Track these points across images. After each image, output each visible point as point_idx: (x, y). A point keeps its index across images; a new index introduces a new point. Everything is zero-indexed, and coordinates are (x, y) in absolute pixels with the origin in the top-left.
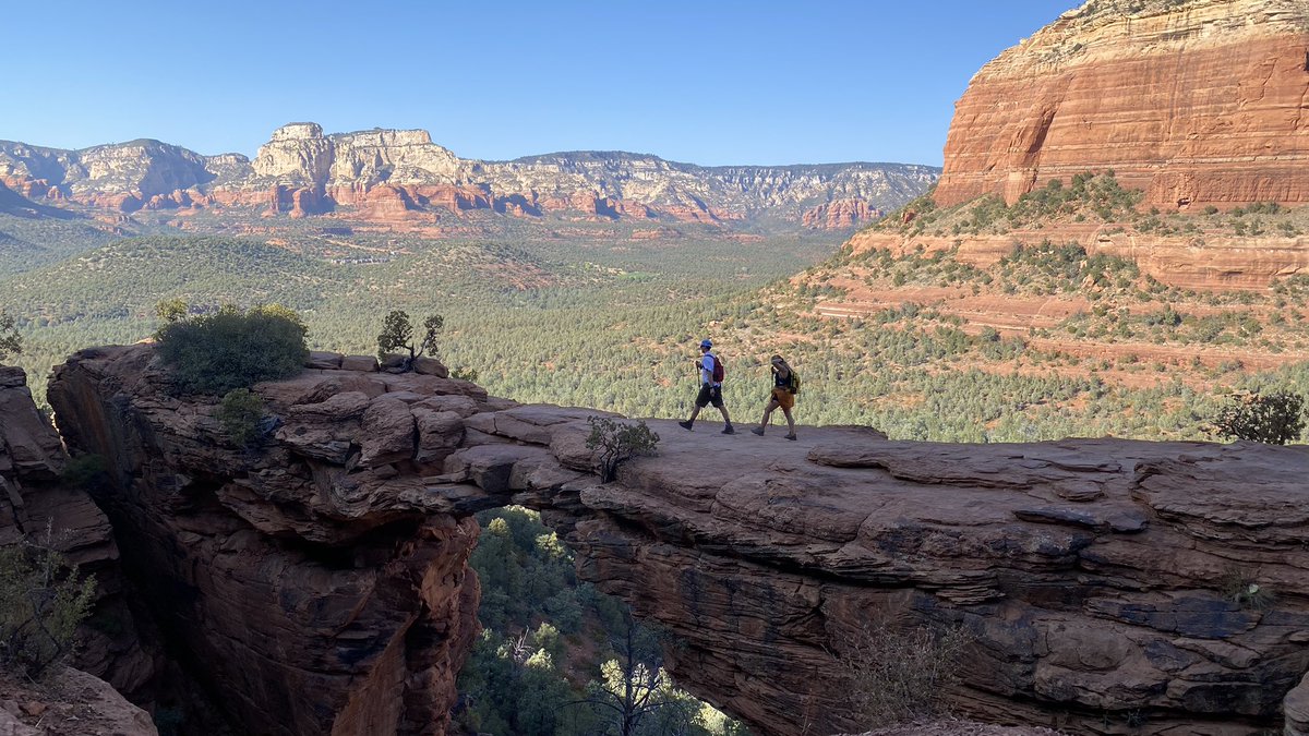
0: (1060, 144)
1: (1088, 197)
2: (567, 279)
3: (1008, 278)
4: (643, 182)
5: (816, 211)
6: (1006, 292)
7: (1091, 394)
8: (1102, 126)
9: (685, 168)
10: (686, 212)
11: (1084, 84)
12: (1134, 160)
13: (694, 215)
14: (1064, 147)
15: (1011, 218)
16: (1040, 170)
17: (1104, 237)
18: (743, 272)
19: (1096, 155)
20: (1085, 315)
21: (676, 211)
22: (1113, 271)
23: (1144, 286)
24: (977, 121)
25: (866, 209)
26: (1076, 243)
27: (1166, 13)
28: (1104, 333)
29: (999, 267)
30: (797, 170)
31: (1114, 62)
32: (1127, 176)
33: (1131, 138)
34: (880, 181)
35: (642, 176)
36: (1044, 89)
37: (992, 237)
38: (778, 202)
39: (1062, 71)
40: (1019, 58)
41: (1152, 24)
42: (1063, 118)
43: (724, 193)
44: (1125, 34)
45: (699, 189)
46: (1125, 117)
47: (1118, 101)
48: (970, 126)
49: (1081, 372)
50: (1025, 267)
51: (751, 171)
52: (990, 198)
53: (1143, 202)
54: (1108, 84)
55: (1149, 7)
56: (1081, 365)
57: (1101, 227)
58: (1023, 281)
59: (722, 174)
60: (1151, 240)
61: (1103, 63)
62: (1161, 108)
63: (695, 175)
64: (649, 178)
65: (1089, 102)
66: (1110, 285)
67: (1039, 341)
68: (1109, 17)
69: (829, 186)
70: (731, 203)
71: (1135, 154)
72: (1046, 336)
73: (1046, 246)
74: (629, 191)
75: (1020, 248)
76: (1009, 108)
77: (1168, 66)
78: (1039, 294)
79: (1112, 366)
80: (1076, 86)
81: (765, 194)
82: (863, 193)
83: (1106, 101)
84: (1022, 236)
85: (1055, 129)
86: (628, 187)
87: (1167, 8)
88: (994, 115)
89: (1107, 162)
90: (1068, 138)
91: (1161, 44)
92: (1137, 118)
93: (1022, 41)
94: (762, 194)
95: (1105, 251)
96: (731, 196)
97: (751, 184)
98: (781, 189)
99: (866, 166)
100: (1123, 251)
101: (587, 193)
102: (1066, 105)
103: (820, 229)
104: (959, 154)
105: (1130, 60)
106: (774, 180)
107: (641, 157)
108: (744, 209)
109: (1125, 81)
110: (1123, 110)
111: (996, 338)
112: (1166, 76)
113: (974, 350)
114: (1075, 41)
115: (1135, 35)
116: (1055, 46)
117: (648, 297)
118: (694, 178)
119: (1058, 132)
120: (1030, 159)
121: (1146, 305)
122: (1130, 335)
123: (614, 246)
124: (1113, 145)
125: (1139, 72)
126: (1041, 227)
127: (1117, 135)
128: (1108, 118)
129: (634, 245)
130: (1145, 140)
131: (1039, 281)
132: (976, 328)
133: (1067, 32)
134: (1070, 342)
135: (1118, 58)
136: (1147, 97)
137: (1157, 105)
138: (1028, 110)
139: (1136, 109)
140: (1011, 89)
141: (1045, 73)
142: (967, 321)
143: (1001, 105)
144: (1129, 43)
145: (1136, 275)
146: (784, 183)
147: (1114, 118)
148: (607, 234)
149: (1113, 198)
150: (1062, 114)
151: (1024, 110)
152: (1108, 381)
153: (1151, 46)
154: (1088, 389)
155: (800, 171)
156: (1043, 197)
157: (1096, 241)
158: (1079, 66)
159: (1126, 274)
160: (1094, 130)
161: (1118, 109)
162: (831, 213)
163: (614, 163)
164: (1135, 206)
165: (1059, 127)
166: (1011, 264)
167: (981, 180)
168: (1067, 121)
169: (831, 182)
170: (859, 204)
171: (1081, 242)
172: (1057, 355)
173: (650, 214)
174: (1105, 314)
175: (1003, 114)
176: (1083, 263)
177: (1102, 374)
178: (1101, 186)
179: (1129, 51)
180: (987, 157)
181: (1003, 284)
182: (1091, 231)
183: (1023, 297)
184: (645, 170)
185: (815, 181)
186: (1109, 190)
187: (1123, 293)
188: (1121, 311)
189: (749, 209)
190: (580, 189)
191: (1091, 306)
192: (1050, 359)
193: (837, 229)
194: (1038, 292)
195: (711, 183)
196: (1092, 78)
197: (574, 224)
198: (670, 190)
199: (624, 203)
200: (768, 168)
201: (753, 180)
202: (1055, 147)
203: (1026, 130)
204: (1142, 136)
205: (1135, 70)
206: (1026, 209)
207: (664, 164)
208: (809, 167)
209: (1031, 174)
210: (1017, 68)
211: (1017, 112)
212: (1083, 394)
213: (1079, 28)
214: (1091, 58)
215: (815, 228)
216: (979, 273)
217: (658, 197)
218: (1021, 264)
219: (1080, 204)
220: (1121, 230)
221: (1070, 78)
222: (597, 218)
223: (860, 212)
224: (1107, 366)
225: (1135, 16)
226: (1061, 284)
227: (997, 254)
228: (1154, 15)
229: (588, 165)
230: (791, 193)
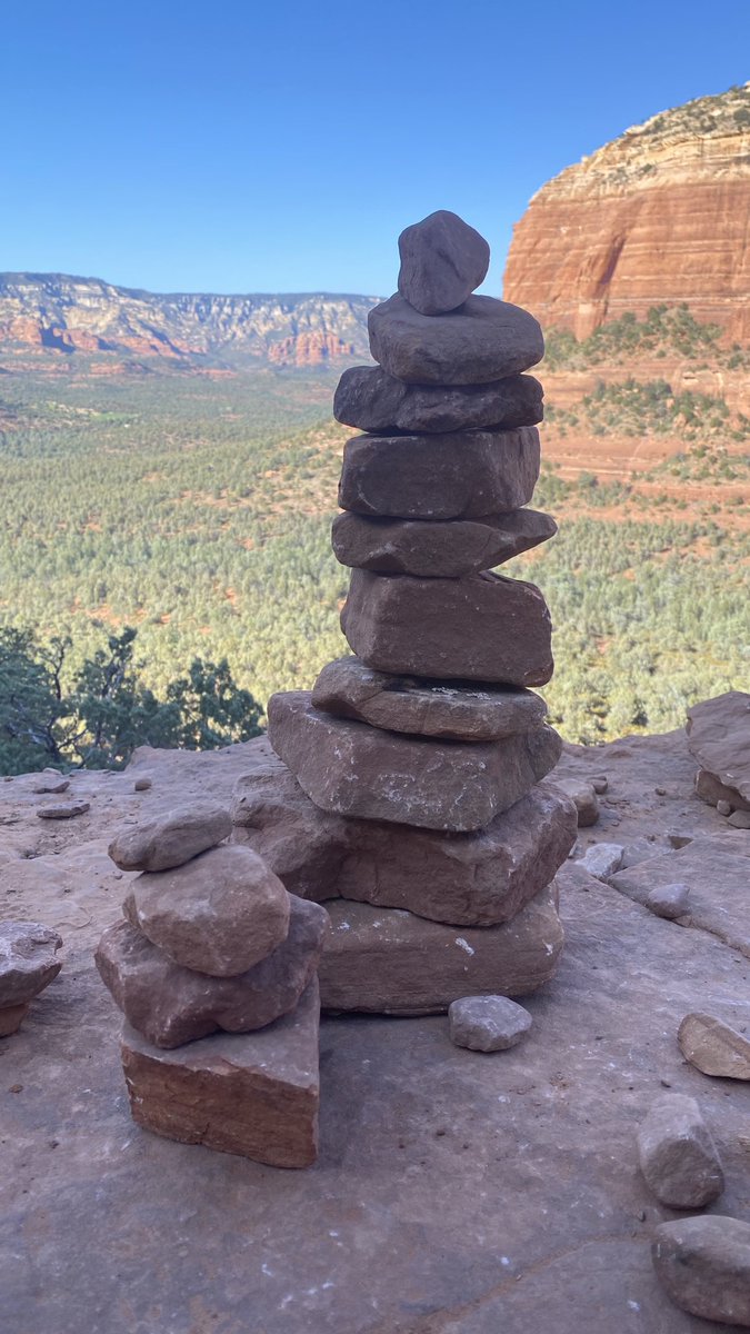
0: (633, 274)
1: (666, 332)
2: (36, 422)
3: (596, 419)
4: (89, 310)
5: (284, 345)
6: (596, 433)
7: (711, 539)
8: (675, 256)
9: (135, 294)
10: (141, 345)
11: (656, 209)
12: (706, 294)
13: (154, 347)
14: (638, 277)
15: (588, 353)
16: (611, 301)
17: (688, 374)
18: (228, 413)
19: (669, 287)
20: (686, 457)
21: (132, 343)
22: (702, 410)
23: (736, 425)
24: (539, 246)
25: (336, 345)
26: (662, 380)
27: (739, 135)
28: (708, 475)
29: (582, 407)
30: (257, 300)
31: (687, 185)
32: (702, 310)
33: (704, 269)
34: (345, 314)
35: (87, 303)
36: (614, 213)
37: (570, 375)
38: (240, 334)
39: (630, 194)
40: (582, 177)
41: (723, 145)
42: (634, 246)
43: (181, 324)
44: (698, 156)
45: (152, 317)
46: (699, 246)
47: (690, 229)
48: (530, 252)
49: (691, 517)
50: (610, 406)
51: (206, 299)
52: (556, 332)
53: (723, 337)
54: (681, 209)
55: (720, 127)
56: (690, 509)
57: (683, 364)
58: (611, 422)
59: (177, 303)
60: (739, 377)
61: (675, 186)
62: (734, 238)
63: (147, 302)
64: (95, 305)
65: (661, 229)
66: (702, 425)
67: (642, 485)
68: (682, 135)
69: (293, 318)
70: (190, 334)
71: (708, 286)
72: (650, 480)
73: (630, 384)
74: (74, 320)
75: (602, 387)
76: (571, 233)
77: (741, 193)
78: (632, 435)
79: (720, 509)
80: (647, 211)
81: (224, 324)
82: (328, 326)
83: (678, 228)
84: (603, 373)
85: (626, 258)
86: (72, 315)
87: (740, 129)
88: (556, 241)
89: (679, 294)
90: (640, 268)
91: (734, 169)
92: (710, 249)
93: (584, 159)
94: (221, 325)
95: (691, 389)
96: (189, 327)
97: (208, 312)
98: (241, 320)
99: (328, 297)
100: (709, 389)
101: (30, 322)
102: (638, 231)
103: (291, 365)
104: (520, 282)
105: (704, 184)
106: (233, 310)
107: (84, 281)
108: (205, 342)
109: (698, 207)
110: (696, 239)
111: (594, 483)
112: (740, 203)
113: (574, 497)
114: (643, 162)
115: (708, 157)
116: (619, 166)
117: (143, 442)
118: (146, 305)
119: (631, 262)
120: (601, 290)
121: (741, 445)
122: (734, 477)
123: (71, 382)
124: (686, 277)
125: (712, 198)
126: (621, 363)
127: (691, 266)
128: (681, 247)
129: (97, 383)
130: (719, 271)
131: (628, 420)
132: (570, 473)
133: (631, 151)
134: (675, 485)
135: (690, 182)
136: (721, 226)
137: (729, 234)
138: (593, 236)
139: (709, 238)
140: (572, 212)
141: (612, 196)
142: (558, 466)
143: (564, 230)
144: (702, 166)
145: (726, 414)
146: (244, 313)
147: (687, 247)
148: (61, 368)
149: (692, 334)
150: (634, 241)
151: (589, 235)
152: (723, 526)
153: (723, 171)
154: (705, 534)
155: (259, 299)
156: (619, 332)
157: (683, 379)
158: (648, 190)
159: (716, 413)
160: (666, 260)
161: (690, 237)
162: (299, 347)
163: (53, 286)
164: (715, 341)
165: (630, 256)
166: (595, 404)
167: (544, 312)
168: (639, 249)
169: (295, 314)
170: (329, 339)
171: (667, 381)
172: (664, 499)
173: (102, 345)
174: (704, 455)
175: (566, 239)
176: (670, 402)
177: (714, 518)
178: (677, 320)
179: (702, 174)
180: (550, 287)
181: (590, 426)
182: (675, 368)
183: (615, 438)
184: (90, 296)
185: (277, 312)
186: (685, 324)
187: (717, 433)
188: (719, 452)
189: (209, 341)
190: (20, 317)
191: (688, 447)
192: (657, 504)
193: (308, 366)
194: (630, 433)
195: (165, 310)
196: (663, 203)
197: (17, 358)
198: (122, 319)
199: (72, 334)
200: (226, 297)
201: (210, 309)
202: (625, 278)
203: (598, 257)
204: (716, 267)
205: (708, 196)
206: (602, 345)
207: (112, 290)
208: (269, 297)
209: (602, 306)
210: (580, 190)
211: (582, 237)
212: (702, 540)
213: (646, 146)
214: (662, 181)
215: (284, 364)
216: (561, 414)
217: (109, 327)
218: (605, 403)
219: (658, 340)
220: (705, 367)
221: (640, 202)
222: (44, 351)
223: (330, 346)
224: (716, 510)
225: (708, 136)
226: (651, 424)
227: (576, 393)
228: (727, 136)
229: (23, 288)
230: (253, 324)
